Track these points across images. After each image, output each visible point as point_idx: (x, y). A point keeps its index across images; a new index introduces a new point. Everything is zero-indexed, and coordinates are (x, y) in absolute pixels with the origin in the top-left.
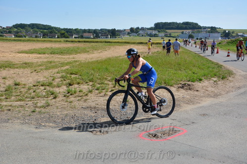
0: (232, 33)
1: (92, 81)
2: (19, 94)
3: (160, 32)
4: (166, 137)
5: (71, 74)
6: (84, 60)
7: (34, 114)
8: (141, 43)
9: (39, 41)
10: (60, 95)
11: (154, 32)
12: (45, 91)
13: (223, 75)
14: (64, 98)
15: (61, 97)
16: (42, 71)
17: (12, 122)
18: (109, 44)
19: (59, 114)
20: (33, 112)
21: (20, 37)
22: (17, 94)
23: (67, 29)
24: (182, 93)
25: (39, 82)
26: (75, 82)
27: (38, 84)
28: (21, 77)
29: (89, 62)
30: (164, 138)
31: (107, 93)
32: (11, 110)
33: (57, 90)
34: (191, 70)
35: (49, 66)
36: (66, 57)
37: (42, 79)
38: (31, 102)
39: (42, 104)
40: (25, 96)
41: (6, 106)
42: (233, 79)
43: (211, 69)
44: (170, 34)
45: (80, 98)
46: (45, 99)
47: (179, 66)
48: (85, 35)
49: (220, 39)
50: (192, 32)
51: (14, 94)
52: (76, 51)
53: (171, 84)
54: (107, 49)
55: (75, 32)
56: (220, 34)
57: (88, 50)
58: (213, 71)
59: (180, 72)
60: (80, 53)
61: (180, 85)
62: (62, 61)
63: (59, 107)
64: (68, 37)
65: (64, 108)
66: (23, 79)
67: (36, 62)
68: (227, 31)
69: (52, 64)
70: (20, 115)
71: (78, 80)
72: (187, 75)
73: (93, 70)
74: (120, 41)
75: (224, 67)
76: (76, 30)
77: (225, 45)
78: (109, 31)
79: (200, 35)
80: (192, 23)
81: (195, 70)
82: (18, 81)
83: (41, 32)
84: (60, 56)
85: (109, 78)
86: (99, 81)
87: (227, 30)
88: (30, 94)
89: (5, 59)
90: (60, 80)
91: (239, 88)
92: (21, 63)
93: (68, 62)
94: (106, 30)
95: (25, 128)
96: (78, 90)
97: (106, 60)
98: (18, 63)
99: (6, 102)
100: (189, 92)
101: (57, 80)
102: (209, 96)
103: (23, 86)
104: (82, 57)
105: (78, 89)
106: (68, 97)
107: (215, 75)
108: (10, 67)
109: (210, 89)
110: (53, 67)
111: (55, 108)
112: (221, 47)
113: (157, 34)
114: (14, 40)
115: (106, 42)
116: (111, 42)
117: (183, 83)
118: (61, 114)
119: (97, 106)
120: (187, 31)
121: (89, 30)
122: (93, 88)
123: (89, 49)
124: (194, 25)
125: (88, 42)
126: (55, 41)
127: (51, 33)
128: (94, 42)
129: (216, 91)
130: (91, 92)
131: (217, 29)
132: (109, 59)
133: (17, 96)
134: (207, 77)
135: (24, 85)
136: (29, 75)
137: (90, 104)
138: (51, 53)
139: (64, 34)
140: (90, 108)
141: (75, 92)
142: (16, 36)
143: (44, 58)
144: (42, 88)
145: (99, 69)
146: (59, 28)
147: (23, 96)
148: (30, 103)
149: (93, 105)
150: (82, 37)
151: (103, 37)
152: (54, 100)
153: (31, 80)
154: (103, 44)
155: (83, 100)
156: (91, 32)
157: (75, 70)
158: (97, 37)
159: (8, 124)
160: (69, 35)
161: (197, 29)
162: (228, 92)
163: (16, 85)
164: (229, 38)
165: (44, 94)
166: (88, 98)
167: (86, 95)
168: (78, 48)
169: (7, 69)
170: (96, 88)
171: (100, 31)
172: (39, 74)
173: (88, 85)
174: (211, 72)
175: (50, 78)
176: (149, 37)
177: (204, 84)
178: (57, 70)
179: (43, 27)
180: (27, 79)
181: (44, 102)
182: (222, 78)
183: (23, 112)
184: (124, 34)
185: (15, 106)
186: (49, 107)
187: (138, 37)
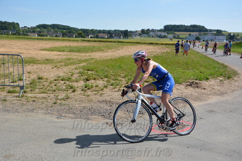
0: (237, 36)
1: (107, 78)
2: (42, 87)
3: (169, 34)
5: (88, 70)
6: (99, 58)
7: (56, 105)
8: (152, 44)
9: (59, 40)
10: (78, 89)
11: (163, 34)
12: (65, 85)
13: (228, 74)
14: (82, 92)
15: (79, 91)
16: (61, 67)
17: (37, 112)
18: (122, 43)
19: (77, 106)
20: (55, 103)
21: (42, 36)
22: (40, 87)
23: (84, 29)
24: (190, 91)
25: (59, 77)
26: (91, 78)
27: (59, 79)
28: (43, 72)
29: (104, 60)
31: (121, 89)
32: (36, 101)
33: (75, 84)
34: (198, 70)
35: (68, 62)
36: (83, 54)
37: (61, 74)
39: (62, 97)
40: (48, 89)
41: (31, 97)
42: (238, 79)
43: (217, 69)
44: (178, 36)
45: (96, 92)
46: (65, 92)
47: (187, 66)
48: (100, 35)
49: (225, 41)
50: (199, 35)
51: (38, 87)
52: (92, 50)
53: (180, 82)
54: (120, 48)
55: (91, 32)
56: (225, 36)
57: (102, 48)
58: (219, 71)
59: (188, 71)
60: (95, 51)
61: (188, 83)
62: (80, 58)
63: (77, 100)
64: (84, 37)
65: (82, 101)
66: (45, 74)
67: (56, 58)
68: (232, 34)
69: (71, 61)
70: (43, 106)
71: (94, 76)
72: (195, 74)
73: (108, 67)
74: (132, 41)
75: (229, 67)
76: (92, 30)
78: (122, 31)
79: (206, 38)
80: (199, 26)
81: (202, 69)
82: (41, 75)
83: (61, 32)
84: (77, 54)
85: (123, 75)
86: (113, 77)
87: (232, 33)
88: (52, 87)
89: (29, 56)
90: (78, 75)
92: (44, 59)
93: (85, 60)
94: (119, 31)
95: (48, 117)
96: (94, 85)
97: (119, 59)
98: (41, 59)
99: (31, 93)
100: (197, 89)
101: (76, 76)
102: (215, 94)
103: (46, 80)
104: (98, 55)
105: (94, 84)
106: (85, 91)
107: (221, 75)
108: (34, 63)
109: (216, 87)
110: (72, 64)
111: (74, 100)
113: (166, 34)
114: (37, 39)
115: (119, 42)
116: (124, 42)
117: (191, 82)
118: (79, 107)
119: (112, 100)
120: (195, 33)
121: (104, 30)
122: (108, 84)
123: (104, 48)
124: (201, 28)
125: (102, 41)
126: (73, 41)
127: (69, 32)
128: (108, 42)
129: (222, 90)
130: (106, 87)
131: (223, 32)
132: (123, 57)
133: (40, 89)
134: (214, 76)
136: (50, 71)
137: (106, 98)
138: (70, 51)
139: (81, 34)
140: (106, 102)
141: (92, 87)
142: (39, 35)
143: (63, 55)
144: (63, 82)
145: (113, 67)
146: (77, 28)
147: (46, 89)
148: (52, 96)
149: (108, 99)
150: (97, 37)
151: (116, 37)
152: (73, 94)
153: (52, 75)
154: (117, 43)
155: (99, 94)
156: (106, 33)
157: (91, 67)
158: (111, 37)
159: (33, 114)
160: (85, 35)
161: (204, 31)
162: (233, 91)
163: (39, 79)
164: (234, 41)
165: (64, 87)
166: (103, 92)
167: (102, 90)
168: (94, 47)
169: (31, 64)
170: (111, 83)
171: (114, 32)
172: (59, 69)
173: (103, 81)
174: (217, 71)
175: (69, 73)
176: (158, 38)
177: (211, 83)
178: (75, 66)
179: (63, 28)
180: (49, 73)
181: (64, 95)
182: (228, 78)
183: (46, 103)
184: (135, 35)
185: (39, 98)
186: (69, 100)
187: (148, 38)
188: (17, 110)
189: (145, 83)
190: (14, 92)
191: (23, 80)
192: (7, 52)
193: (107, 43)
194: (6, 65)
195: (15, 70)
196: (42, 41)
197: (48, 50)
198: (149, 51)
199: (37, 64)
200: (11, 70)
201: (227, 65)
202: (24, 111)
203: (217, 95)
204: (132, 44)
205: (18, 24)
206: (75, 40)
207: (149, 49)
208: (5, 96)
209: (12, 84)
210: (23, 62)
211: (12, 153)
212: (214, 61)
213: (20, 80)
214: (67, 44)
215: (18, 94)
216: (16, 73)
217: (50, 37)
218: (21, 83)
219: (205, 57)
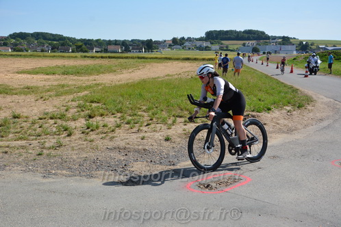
0: (311, 45)
1: (121, 112)
2: (19, 130)
3: (213, 44)
4: (223, 187)
5: (92, 102)
6: (109, 82)
7: (41, 157)
8: (188, 59)
9: (46, 56)
10: (76, 131)
11: (205, 44)
12: (56, 125)
13: (299, 102)
14: (82, 135)
15: (77, 135)
16: (51, 99)
17: (10, 170)
18: (143, 60)
19: (75, 157)
20: (40, 154)
22: (16, 131)
23: (85, 40)
25: (47, 114)
26: (97, 113)
27: (46, 116)
28: (22, 107)
29: (116, 86)
30: (220, 189)
31: (141, 128)
32: (9, 153)
33: (72, 124)
34: (255, 96)
35: (60, 91)
36: (84, 78)
37: (50, 110)
38: (37, 142)
39: (51, 144)
40: (28, 133)
41: (1, 147)
42: (313, 108)
43: (283, 95)
44: (227, 47)
45: (104, 135)
46: (55, 136)
48: (111, 48)
49: (295, 53)
50: (257, 44)
51: (13, 131)
54: (140, 67)
55: (96, 44)
56: (295, 46)
57: (114, 68)
58: (286, 97)
60: (103, 73)
62: (79, 83)
63: (75, 148)
64: (86, 52)
65: (82, 149)
66: (24, 110)
67: (42, 85)
68: (304, 43)
69: (65, 89)
70: (20, 160)
71: (101, 111)
72: (251, 103)
73: (122, 96)
74: (159, 56)
75: (300, 91)
76: (97, 41)
77: (301, 62)
78: (143, 42)
79: (268, 49)
80: (257, 31)
81: (261, 95)
82: (18, 112)
83: (50, 44)
84: (76, 78)
85: (144, 108)
86: (130, 112)
87: (304, 41)
88: (35, 130)
90: (76, 110)
91: (321, 120)
92: (22, 87)
93: (86, 86)
94: (139, 41)
95: (29, 177)
96: (101, 124)
97: (139, 83)
98: (18, 87)
99: (1, 141)
101: (73, 111)
102: (280, 131)
103: (25, 119)
104: (106, 79)
105: (101, 122)
106: (87, 134)
107: (289, 103)
108: (7, 93)
109: (282, 121)
110: (67, 93)
111: (70, 149)
112: (296, 65)
113: (210, 46)
114: (12, 55)
115: (139, 58)
116: (146, 58)
118: (78, 158)
119: (127, 146)
120: (251, 42)
121: (116, 41)
122: (122, 121)
123: (116, 68)
124: (260, 34)
125: (114, 57)
126: (69, 57)
127: (63, 45)
128: (122, 58)
129: (290, 125)
130: (118, 126)
131: (291, 40)
132: (145, 81)
133: (16, 133)
134: (278, 105)
135: (26, 117)
136: (33, 104)
137: (118, 143)
138: (64, 74)
139: (81, 46)
140: (118, 149)
141: (97, 127)
142: (14, 50)
143: (54, 80)
144: (52, 121)
145: (130, 96)
146: (74, 39)
147: (26, 133)
148: (35, 143)
149: (122, 144)
150: (106, 51)
151: (135, 51)
152: (68, 139)
153: (36, 111)
154: (135, 60)
155: (108, 138)
156: (119, 44)
157: (97, 96)
158: (127, 50)
159: (4, 172)
160: (88, 48)
161: (264, 39)
162: (306, 126)
163: (15, 117)
164: (307, 52)
165: (54, 130)
166: (115, 135)
167: (113, 131)
168: (101, 66)
169: (2, 95)
170: (126, 121)
171: (131, 43)
172: (47, 102)
173: (115, 117)
174: (283, 98)
175: (62, 108)
176: (198, 51)
177: (274, 115)
178: (72, 96)
179: (52, 38)
180: (31, 109)
181: (54, 141)
182: (299, 107)
183: (25, 155)
184: (164, 47)
185: (14, 147)
186: (62, 149)
187: (183, 51)
189: (178, 118)
193: (122, 60)
196: (19, 59)
197: (29, 73)
198: (184, 70)
199: (12, 95)
201: (298, 88)
203: (284, 132)
204: (159, 60)
206: (72, 57)
207: (185, 67)
212: (278, 82)
214: (59, 62)
217: (32, 53)
219: (267, 76)
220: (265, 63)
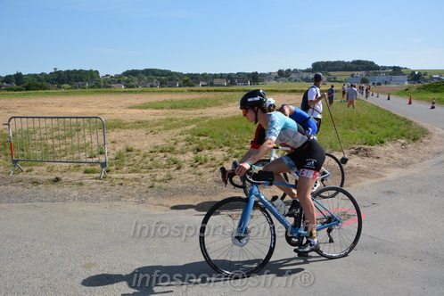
0: (424, 75)
1: (229, 146)
2: (132, 163)
5: (199, 135)
6: (215, 115)
7: (153, 190)
8: (294, 91)
9: (155, 91)
10: (185, 164)
11: (312, 76)
12: (165, 159)
13: (412, 134)
14: (191, 169)
15: (186, 168)
16: (160, 132)
17: (125, 201)
20: (151, 187)
21: (131, 87)
22: (130, 163)
23: (191, 74)
24: (356, 161)
25: (157, 147)
26: (204, 146)
27: (156, 149)
28: (134, 140)
29: (222, 119)
32: (124, 185)
33: (181, 158)
34: (367, 129)
35: (169, 125)
36: (191, 112)
37: (160, 143)
38: (148, 174)
39: (162, 177)
40: (140, 165)
41: (117, 179)
42: (429, 141)
43: (396, 127)
44: (335, 78)
45: (212, 169)
46: (166, 169)
47: (350, 123)
48: (216, 81)
49: (406, 83)
50: (366, 75)
51: (127, 163)
52: (205, 104)
55: (202, 78)
56: (406, 77)
57: (219, 102)
58: (399, 130)
59: (351, 131)
60: (209, 106)
61: (353, 150)
62: (186, 117)
63: (185, 181)
64: (193, 86)
66: (136, 143)
67: (152, 119)
68: (416, 73)
69: (174, 122)
70: (134, 192)
71: (209, 144)
72: (362, 136)
73: (229, 129)
74: (265, 89)
75: (414, 123)
76: (203, 75)
77: (414, 93)
78: (248, 75)
79: (378, 79)
80: (366, 61)
81: (373, 128)
82: (131, 145)
83: (158, 80)
84: (183, 111)
86: (237, 145)
87: (417, 71)
88: (146, 163)
89: (114, 117)
90: (184, 143)
91: (439, 153)
92: (134, 121)
93: (194, 120)
94: (244, 74)
95: (142, 208)
96: (209, 157)
98: (130, 121)
99: (117, 173)
100: (366, 159)
101: (181, 144)
102: (395, 165)
104: (213, 112)
106: (196, 167)
107: (403, 135)
108: (120, 128)
109: (396, 155)
110: (175, 127)
111: (180, 182)
112: (409, 95)
114: (124, 92)
117: (357, 147)
120: (359, 73)
121: (222, 74)
122: (230, 155)
123: (222, 101)
124: (369, 65)
125: (220, 91)
126: (176, 92)
127: (170, 80)
128: (228, 91)
129: (405, 159)
130: (226, 160)
131: (402, 70)
133: (130, 165)
134: (392, 137)
135: (138, 151)
136: (144, 138)
138: (171, 108)
139: (187, 81)
141: (206, 161)
142: (127, 87)
143: (162, 114)
144: (162, 155)
145: (237, 129)
146: (181, 74)
147: (138, 165)
150: (212, 85)
151: (240, 84)
152: (177, 172)
153: (146, 144)
156: (224, 78)
157: (204, 129)
158: (233, 83)
159: (120, 203)
160: (194, 82)
161: (373, 69)
162: (422, 160)
163: (128, 151)
164: (420, 82)
165: (164, 163)
167: (221, 165)
168: (207, 100)
169: (116, 130)
170: (234, 154)
171: (237, 76)
172: (157, 136)
173: (223, 150)
174: (396, 130)
175: (171, 141)
176: (304, 83)
177: (388, 148)
178: (180, 130)
179: (160, 73)
180: (142, 142)
181: (165, 174)
182: (413, 140)
183: (138, 187)
184: (269, 80)
185: (128, 180)
186: (172, 182)
187: (290, 83)
188: (97, 199)
190: (93, 172)
191: (104, 153)
192: (83, 113)
193: (227, 93)
194: (82, 132)
195: (93, 139)
196: (130, 94)
197: (139, 107)
199: (125, 129)
200: (88, 139)
201: (411, 120)
202: (107, 200)
203: (398, 166)
205: (97, 72)
206: (179, 91)
207: (291, 100)
208: (81, 178)
209: (90, 160)
210: (104, 127)
211: (93, 262)
212: (390, 114)
213: (101, 153)
214: (167, 97)
215: (98, 175)
216: (95, 143)
217: (142, 89)
218: (102, 159)
219: (378, 108)
220: (375, 95)
